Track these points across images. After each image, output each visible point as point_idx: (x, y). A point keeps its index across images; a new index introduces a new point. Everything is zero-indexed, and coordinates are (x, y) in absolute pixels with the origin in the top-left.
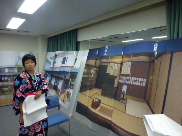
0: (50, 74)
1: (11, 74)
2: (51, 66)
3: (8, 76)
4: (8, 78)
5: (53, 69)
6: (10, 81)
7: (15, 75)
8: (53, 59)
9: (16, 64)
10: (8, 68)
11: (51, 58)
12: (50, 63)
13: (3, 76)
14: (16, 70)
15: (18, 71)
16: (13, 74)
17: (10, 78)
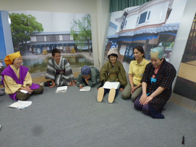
0: (116, 42)
1: (66, 43)
2: (118, 30)
3: (63, 45)
4: (63, 48)
5: (122, 33)
6: (65, 51)
7: (71, 44)
8: (120, 21)
9: (72, 30)
10: (63, 35)
11: (117, 20)
12: (115, 27)
13: (58, 45)
14: (72, 38)
15: (74, 40)
16: (68, 43)
17: (65, 47)
